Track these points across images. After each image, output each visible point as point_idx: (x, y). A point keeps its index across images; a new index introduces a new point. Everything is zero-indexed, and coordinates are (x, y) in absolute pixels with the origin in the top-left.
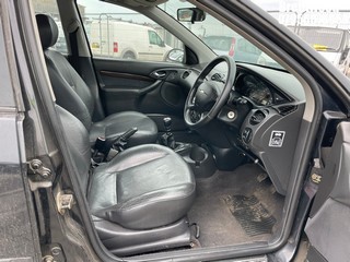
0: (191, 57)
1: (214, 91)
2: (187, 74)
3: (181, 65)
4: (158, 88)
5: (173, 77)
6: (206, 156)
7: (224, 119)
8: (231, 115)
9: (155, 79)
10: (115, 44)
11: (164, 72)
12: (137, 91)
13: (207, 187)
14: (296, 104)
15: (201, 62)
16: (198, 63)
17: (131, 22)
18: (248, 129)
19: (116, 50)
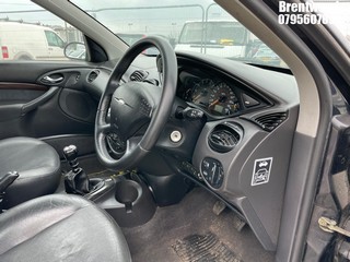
0: (97, 52)
1: (142, 100)
2: (94, 75)
3: (84, 64)
4: (55, 99)
5: (74, 80)
6: (140, 192)
7: (166, 144)
8: (176, 136)
9: (47, 87)
10: (4, 48)
11: (60, 75)
12: (21, 105)
13: (147, 236)
14: (283, 108)
15: (112, 57)
16: (107, 59)
17: (21, 22)
18: (212, 160)
19: (6, 55)
